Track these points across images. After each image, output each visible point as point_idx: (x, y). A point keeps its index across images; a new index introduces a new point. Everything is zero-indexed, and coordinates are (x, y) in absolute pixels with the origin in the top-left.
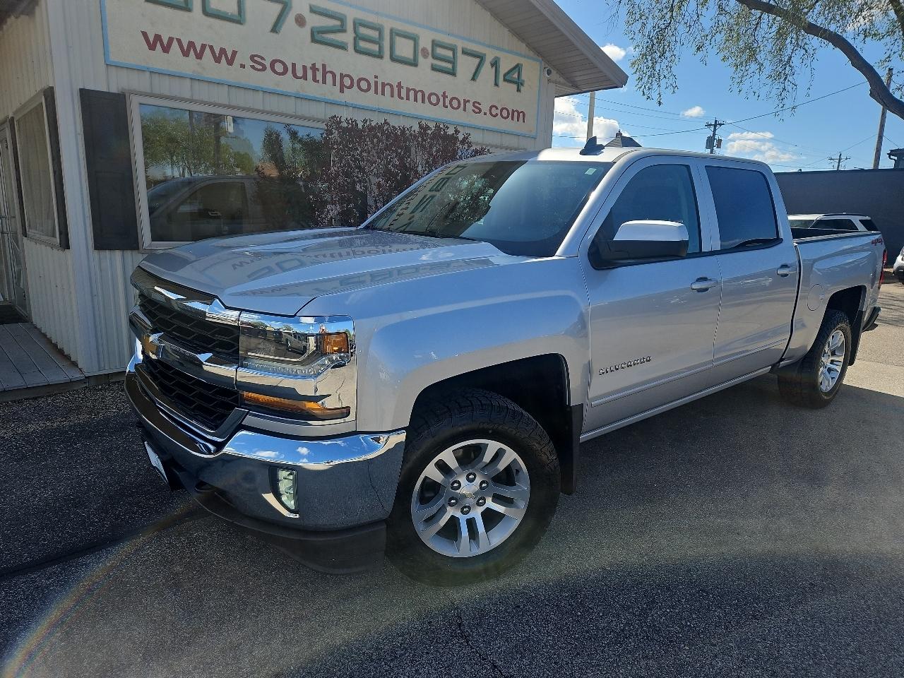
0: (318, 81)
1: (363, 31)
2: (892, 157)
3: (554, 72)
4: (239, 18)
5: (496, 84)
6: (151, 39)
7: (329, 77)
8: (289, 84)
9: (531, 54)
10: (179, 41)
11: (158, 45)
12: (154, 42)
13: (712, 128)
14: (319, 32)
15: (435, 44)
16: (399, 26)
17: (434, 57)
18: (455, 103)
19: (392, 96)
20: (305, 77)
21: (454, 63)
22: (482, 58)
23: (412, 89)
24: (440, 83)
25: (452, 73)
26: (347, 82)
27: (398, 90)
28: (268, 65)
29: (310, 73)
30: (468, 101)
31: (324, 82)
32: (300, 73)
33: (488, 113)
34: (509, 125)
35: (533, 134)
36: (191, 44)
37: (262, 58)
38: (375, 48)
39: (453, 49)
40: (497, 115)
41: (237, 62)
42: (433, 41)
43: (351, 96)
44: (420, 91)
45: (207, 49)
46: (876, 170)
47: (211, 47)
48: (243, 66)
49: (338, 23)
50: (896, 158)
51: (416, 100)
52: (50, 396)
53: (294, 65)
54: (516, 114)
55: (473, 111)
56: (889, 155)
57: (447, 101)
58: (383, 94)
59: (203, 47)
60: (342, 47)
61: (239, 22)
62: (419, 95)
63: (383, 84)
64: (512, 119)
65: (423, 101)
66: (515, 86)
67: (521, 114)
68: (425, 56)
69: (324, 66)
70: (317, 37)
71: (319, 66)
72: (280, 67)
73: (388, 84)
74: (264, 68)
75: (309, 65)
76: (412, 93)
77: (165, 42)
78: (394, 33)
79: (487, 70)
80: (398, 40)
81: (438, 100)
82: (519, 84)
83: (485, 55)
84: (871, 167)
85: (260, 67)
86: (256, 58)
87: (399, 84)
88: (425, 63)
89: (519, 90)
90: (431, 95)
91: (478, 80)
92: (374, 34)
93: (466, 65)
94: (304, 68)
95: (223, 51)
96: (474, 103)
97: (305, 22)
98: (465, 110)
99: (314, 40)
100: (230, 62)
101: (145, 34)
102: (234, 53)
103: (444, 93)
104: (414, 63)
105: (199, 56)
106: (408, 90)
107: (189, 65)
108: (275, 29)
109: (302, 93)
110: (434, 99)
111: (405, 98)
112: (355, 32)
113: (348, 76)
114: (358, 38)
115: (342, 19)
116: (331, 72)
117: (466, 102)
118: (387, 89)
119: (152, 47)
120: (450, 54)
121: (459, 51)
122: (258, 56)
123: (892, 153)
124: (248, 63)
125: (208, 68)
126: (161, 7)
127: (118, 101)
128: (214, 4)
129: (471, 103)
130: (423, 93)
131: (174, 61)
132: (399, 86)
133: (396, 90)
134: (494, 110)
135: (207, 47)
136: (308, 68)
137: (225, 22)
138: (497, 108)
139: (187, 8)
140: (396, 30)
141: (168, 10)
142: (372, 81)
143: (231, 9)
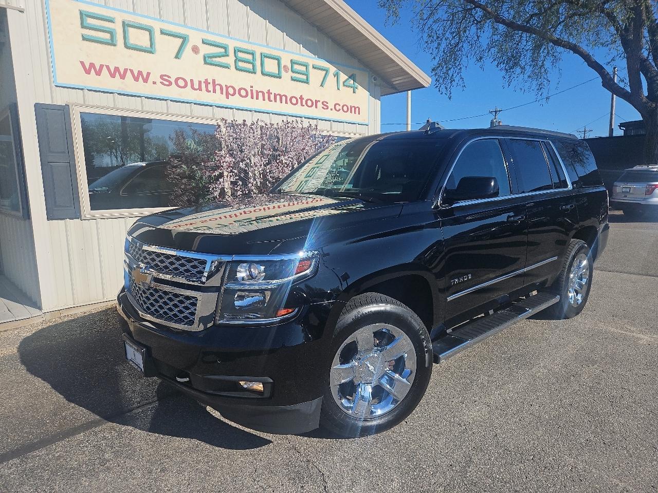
0: (210, 91)
1: (240, 55)
2: (622, 128)
3: (378, 79)
4: (151, 50)
5: (338, 89)
6: (87, 67)
7: (218, 88)
8: (189, 94)
9: (362, 66)
10: (108, 67)
11: (93, 69)
12: (89, 69)
13: (494, 113)
14: (209, 57)
15: (293, 62)
16: (266, 51)
17: (293, 72)
18: (309, 103)
19: (264, 100)
20: (200, 89)
21: (307, 75)
22: (327, 71)
23: (278, 94)
24: (298, 90)
25: (307, 82)
26: (231, 91)
27: (269, 95)
28: (173, 83)
29: (203, 86)
30: (319, 101)
31: (214, 91)
32: (196, 86)
33: (334, 109)
34: (349, 117)
35: (366, 122)
36: (117, 69)
37: (169, 77)
38: (250, 66)
39: (306, 66)
40: (339, 110)
41: (151, 80)
42: (291, 61)
43: (235, 101)
44: (283, 95)
45: (129, 72)
46: (611, 137)
47: (132, 71)
48: (154, 83)
49: (223, 50)
51: (281, 102)
52: (16, 329)
53: (192, 81)
54: (353, 108)
55: (323, 108)
57: (304, 103)
58: (257, 98)
59: (126, 70)
60: (227, 67)
61: (151, 52)
62: (284, 98)
63: (257, 91)
64: (351, 112)
65: (286, 102)
66: (352, 89)
67: (357, 109)
68: (286, 71)
69: (214, 81)
70: (208, 60)
71: (210, 81)
72: (182, 82)
73: (260, 92)
74: (170, 84)
75: (203, 81)
76: (278, 97)
77: (98, 68)
78: (263, 56)
79: (331, 79)
80: (266, 60)
81: (297, 101)
82: (354, 88)
83: (329, 68)
84: (608, 135)
85: (167, 83)
86: (164, 77)
87: (269, 91)
88: (286, 76)
89: (354, 92)
90: (292, 97)
91: (325, 86)
92: (249, 57)
93: (316, 76)
94: (200, 82)
95: (140, 73)
96: (323, 102)
97: (199, 50)
98: (316, 107)
99: (206, 63)
101: (82, 63)
102: (148, 74)
103: (301, 96)
104: (280, 78)
105: (123, 77)
106: (275, 95)
107: (116, 84)
108: (177, 57)
109: (198, 101)
110: (294, 101)
111: (273, 100)
112: (235, 56)
113: (232, 87)
114: (237, 60)
115: (225, 48)
116: (217, 84)
117: (317, 102)
118: (260, 94)
119: (88, 72)
120: (303, 69)
121: (311, 67)
122: (166, 76)
123: (621, 125)
124: (159, 80)
125: (129, 85)
126: (93, 43)
127: (64, 111)
128: (132, 41)
129: (321, 102)
130: (286, 97)
131: (105, 81)
132: (269, 93)
133: (266, 96)
134: (337, 106)
135: (129, 71)
136: (202, 82)
137: (141, 53)
138: (339, 105)
139: (112, 43)
140: (265, 53)
141: (99, 45)
142: (249, 90)
143: (146, 43)
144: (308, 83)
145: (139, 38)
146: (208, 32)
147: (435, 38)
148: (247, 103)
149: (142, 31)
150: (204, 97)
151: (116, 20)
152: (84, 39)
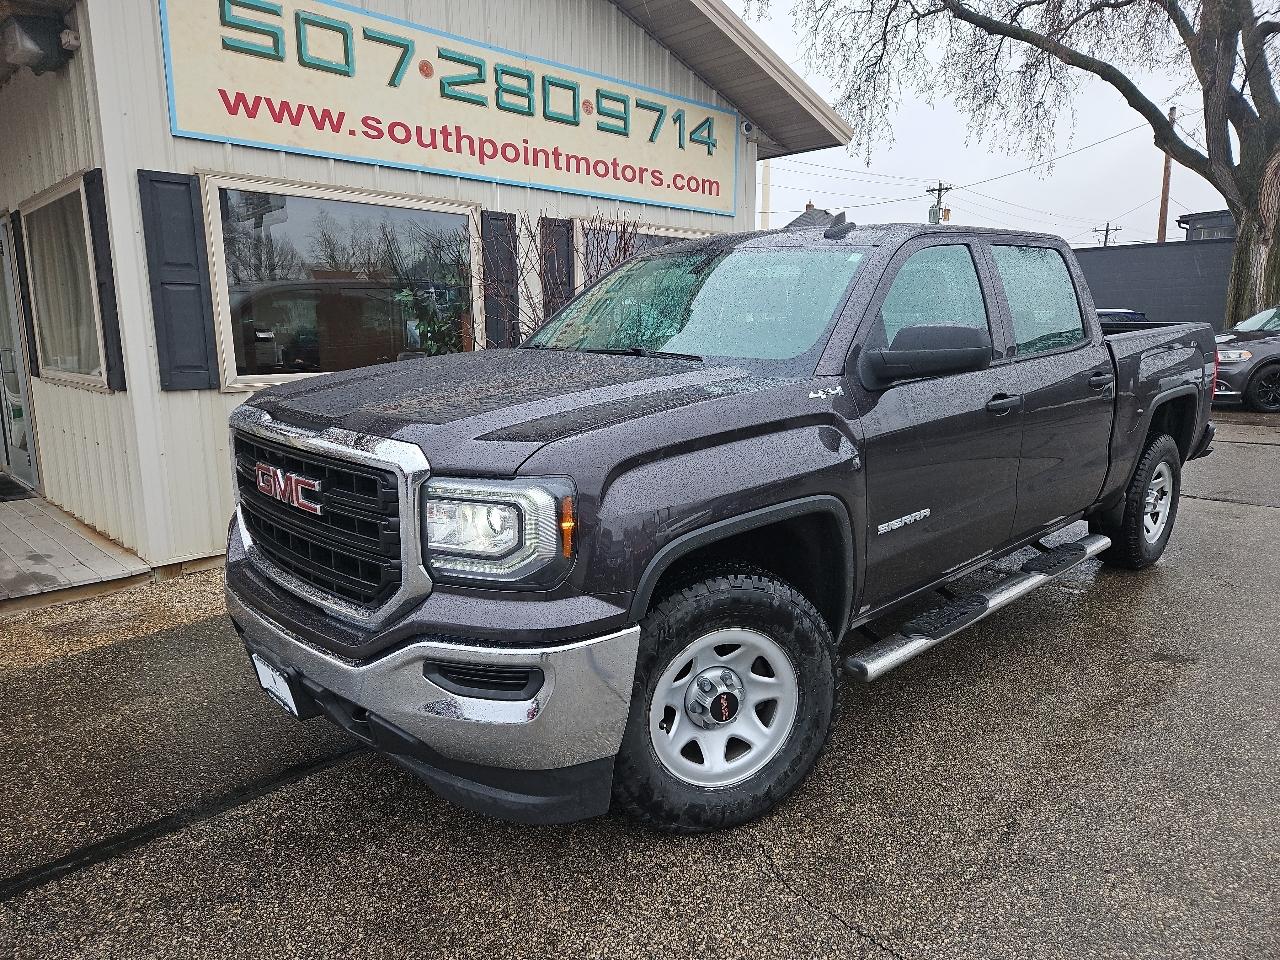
0: (451, 150)
1: (507, 80)
2: (1182, 225)
3: (755, 128)
4: (345, 68)
5: (681, 146)
6: (232, 102)
7: (465, 143)
8: (412, 155)
9: (725, 104)
10: (269, 102)
11: (241, 107)
12: (235, 104)
13: (936, 194)
14: (450, 84)
15: (600, 94)
16: (553, 73)
17: (600, 113)
18: (629, 173)
19: (547, 166)
20: (434, 145)
21: (625, 120)
22: (661, 111)
23: (573, 157)
24: (607, 148)
26: (488, 148)
27: (556, 158)
28: (386, 131)
29: (440, 139)
30: (647, 170)
31: (459, 150)
32: (427, 139)
33: (672, 185)
34: (699, 201)
35: (730, 211)
36: (285, 105)
37: (378, 121)
38: (523, 102)
39: (624, 101)
40: (683, 187)
41: (346, 126)
42: (598, 91)
43: (496, 169)
44: (583, 159)
45: (306, 111)
46: (1162, 243)
47: (311, 109)
48: (352, 133)
49: (476, 71)
50: (1188, 227)
51: (578, 171)
53: (419, 130)
54: (707, 185)
55: (653, 183)
56: (1179, 222)
57: (619, 170)
58: (536, 163)
59: (301, 108)
60: (480, 103)
61: (346, 74)
62: (583, 163)
63: (535, 150)
64: (703, 192)
65: (588, 173)
66: (706, 147)
67: (715, 185)
68: (589, 112)
69: (458, 129)
70: (448, 89)
71: (451, 129)
72: (401, 132)
73: (540, 151)
74: (380, 135)
75: (439, 129)
76: (573, 162)
77: (250, 103)
78: (547, 82)
79: (669, 128)
80: (552, 89)
81: (607, 170)
82: (710, 145)
83: (665, 107)
85: (374, 133)
86: (369, 122)
87: (556, 149)
88: (589, 120)
89: (710, 153)
90: (597, 163)
91: (657, 140)
92: (522, 84)
93: (641, 122)
94: (433, 132)
95: (326, 113)
96: (654, 172)
97: (432, 70)
98: (641, 181)
99: (444, 95)
100: (336, 128)
101: (223, 93)
102: (342, 115)
103: (615, 160)
104: (577, 124)
105: (296, 121)
106: (568, 158)
107: (283, 134)
108: (392, 83)
109: (431, 168)
110: (601, 169)
111: (564, 168)
112: (496, 81)
113: (490, 141)
114: (500, 90)
115: (479, 66)
116: (464, 136)
117: (642, 171)
118: (541, 156)
119: (233, 110)
120: (620, 107)
121: (632, 103)
122: (373, 119)
123: (1183, 220)
124: (360, 128)
125: (308, 136)
126: (243, 56)
127: (189, 185)
128: (313, 51)
129: (650, 171)
130: (587, 161)
131: (263, 129)
132: (556, 154)
133: (551, 158)
134: (679, 181)
135: (306, 109)
136: (438, 133)
137: (329, 74)
138: (683, 178)
139: (277, 56)
140: (551, 77)
141: (254, 59)
142: (521, 147)
143: (336, 57)
144: (626, 135)
145: (324, 45)
146: (448, 35)
147: (838, 45)
148: (519, 172)
149: (331, 32)
150: (439, 159)
151: (284, 12)
152: (226, 46)
